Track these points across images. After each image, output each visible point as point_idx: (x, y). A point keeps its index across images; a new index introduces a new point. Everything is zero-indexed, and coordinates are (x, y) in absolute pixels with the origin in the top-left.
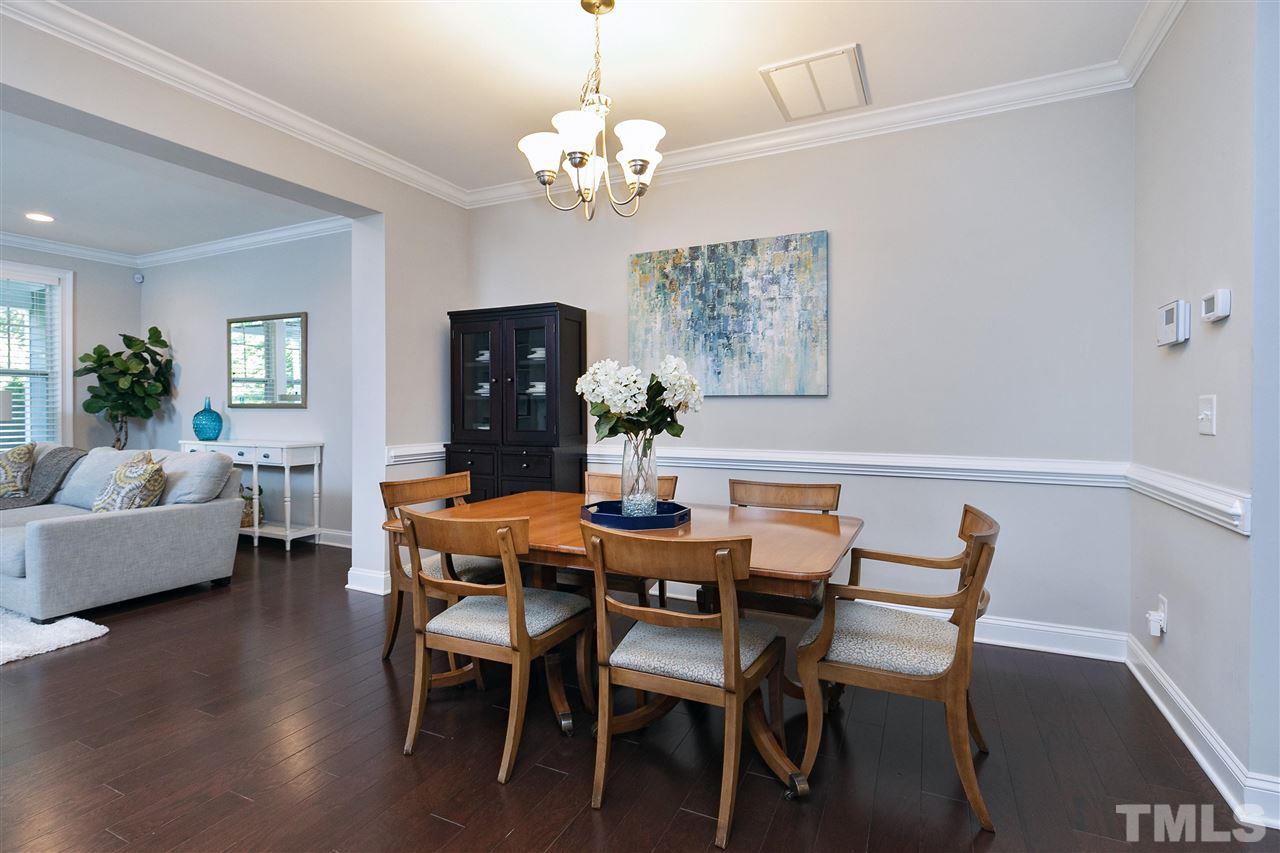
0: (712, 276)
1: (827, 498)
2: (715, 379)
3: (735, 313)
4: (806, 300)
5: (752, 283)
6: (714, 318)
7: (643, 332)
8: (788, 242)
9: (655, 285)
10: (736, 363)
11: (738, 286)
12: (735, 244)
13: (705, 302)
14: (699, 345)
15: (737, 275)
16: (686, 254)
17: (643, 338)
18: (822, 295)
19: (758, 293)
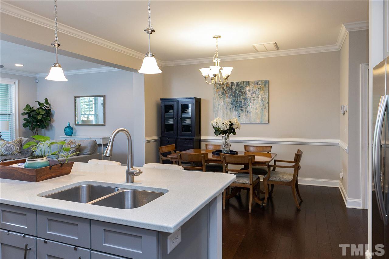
0: (237, 90)
1: (268, 149)
2: (238, 118)
3: (244, 101)
4: (262, 98)
5: (248, 93)
6: (238, 102)
7: (217, 105)
8: (258, 82)
9: (221, 92)
10: (244, 114)
11: (245, 93)
12: (244, 82)
13: (235, 97)
14: (234, 109)
15: (244, 90)
16: (230, 84)
17: (218, 106)
18: (267, 97)
19: (250, 96)
